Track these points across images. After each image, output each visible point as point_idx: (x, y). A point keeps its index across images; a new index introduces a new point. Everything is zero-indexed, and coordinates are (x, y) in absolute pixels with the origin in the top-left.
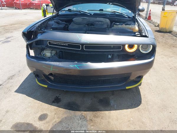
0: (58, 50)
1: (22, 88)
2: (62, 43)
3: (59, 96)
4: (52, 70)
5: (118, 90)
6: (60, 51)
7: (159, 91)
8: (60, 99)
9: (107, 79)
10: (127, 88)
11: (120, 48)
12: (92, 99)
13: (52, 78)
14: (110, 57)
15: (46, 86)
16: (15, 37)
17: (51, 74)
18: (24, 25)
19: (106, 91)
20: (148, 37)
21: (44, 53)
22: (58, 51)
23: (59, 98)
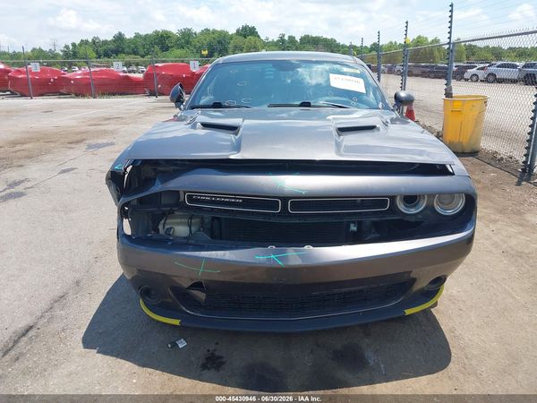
0: (206, 216)
1: (101, 333)
2: (225, 198)
3: (215, 350)
4: (201, 274)
5: (380, 321)
6: (213, 219)
7: (488, 317)
8: (222, 357)
9: (355, 292)
10: (408, 312)
11: (383, 203)
12: (311, 352)
13: (201, 296)
14: (353, 228)
15: (176, 322)
16: (35, 179)
17: (198, 285)
18: (52, 145)
19: (346, 325)
20: (453, 174)
21: (167, 227)
22: (208, 217)
23: (217, 353)
